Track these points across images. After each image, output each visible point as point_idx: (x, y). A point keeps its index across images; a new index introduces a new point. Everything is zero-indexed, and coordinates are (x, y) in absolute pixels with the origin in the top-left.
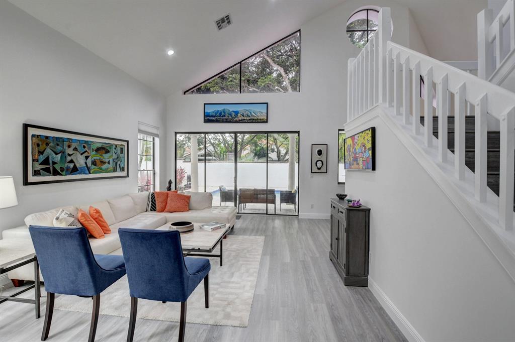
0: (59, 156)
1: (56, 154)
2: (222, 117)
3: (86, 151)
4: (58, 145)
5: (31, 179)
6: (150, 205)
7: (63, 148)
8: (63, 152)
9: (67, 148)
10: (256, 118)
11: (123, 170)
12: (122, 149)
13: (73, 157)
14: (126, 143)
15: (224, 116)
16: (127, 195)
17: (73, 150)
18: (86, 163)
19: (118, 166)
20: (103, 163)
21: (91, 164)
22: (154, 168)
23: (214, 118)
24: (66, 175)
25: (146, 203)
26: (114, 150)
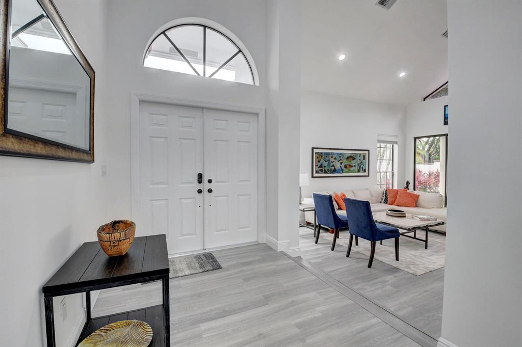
1: (326, 162)
3: (341, 159)
6: (384, 199)
9: (331, 158)
11: (365, 171)
12: (364, 156)
13: (334, 163)
14: (368, 152)
16: (367, 189)
17: (334, 159)
18: (341, 167)
19: (361, 169)
20: (351, 166)
22: (392, 170)
24: (330, 173)
25: (381, 197)
26: (359, 158)
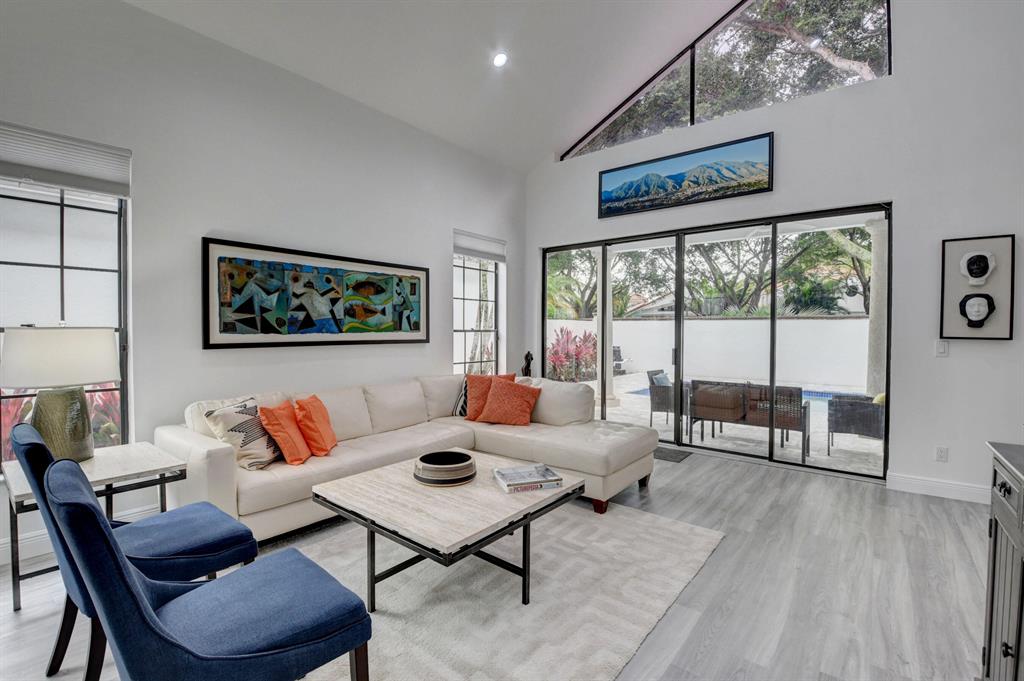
0: (274, 297)
1: (269, 293)
2: (642, 196)
3: (333, 289)
4: (272, 276)
5: (217, 337)
6: (461, 403)
7: (283, 282)
8: (282, 290)
9: (290, 282)
10: (734, 184)
11: (416, 327)
12: (413, 286)
14: (424, 273)
15: (647, 193)
16: (415, 379)
17: (305, 286)
18: (332, 312)
19: (405, 320)
20: (370, 312)
21: (342, 313)
22: (496, 327)
23: (622, 204)
24: (289, 333)
25: (452, 399)
26: (396, 288)
